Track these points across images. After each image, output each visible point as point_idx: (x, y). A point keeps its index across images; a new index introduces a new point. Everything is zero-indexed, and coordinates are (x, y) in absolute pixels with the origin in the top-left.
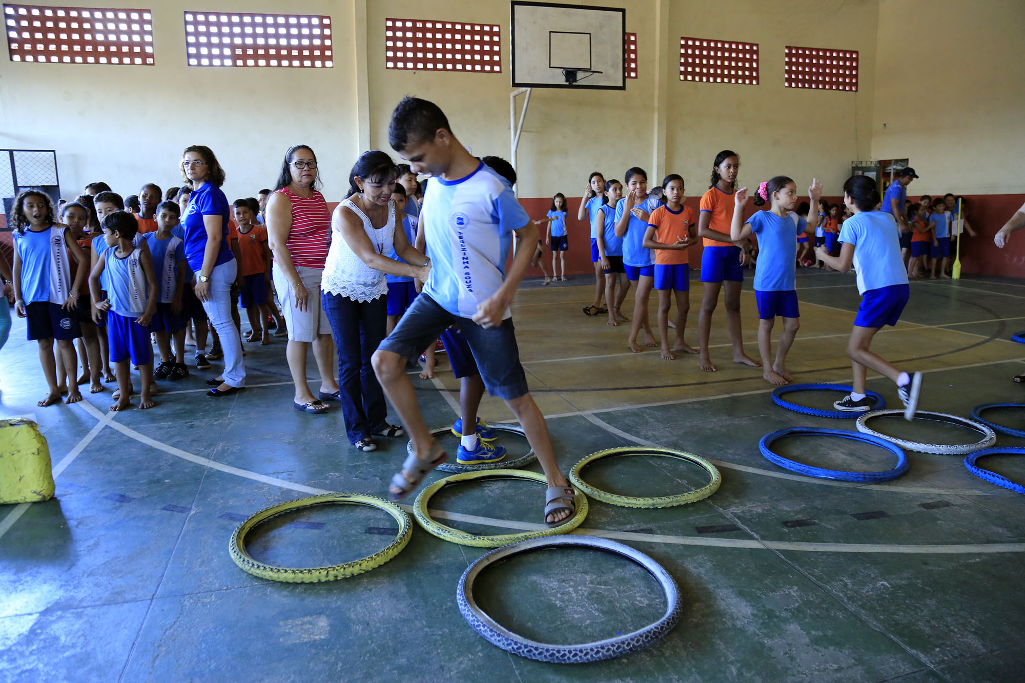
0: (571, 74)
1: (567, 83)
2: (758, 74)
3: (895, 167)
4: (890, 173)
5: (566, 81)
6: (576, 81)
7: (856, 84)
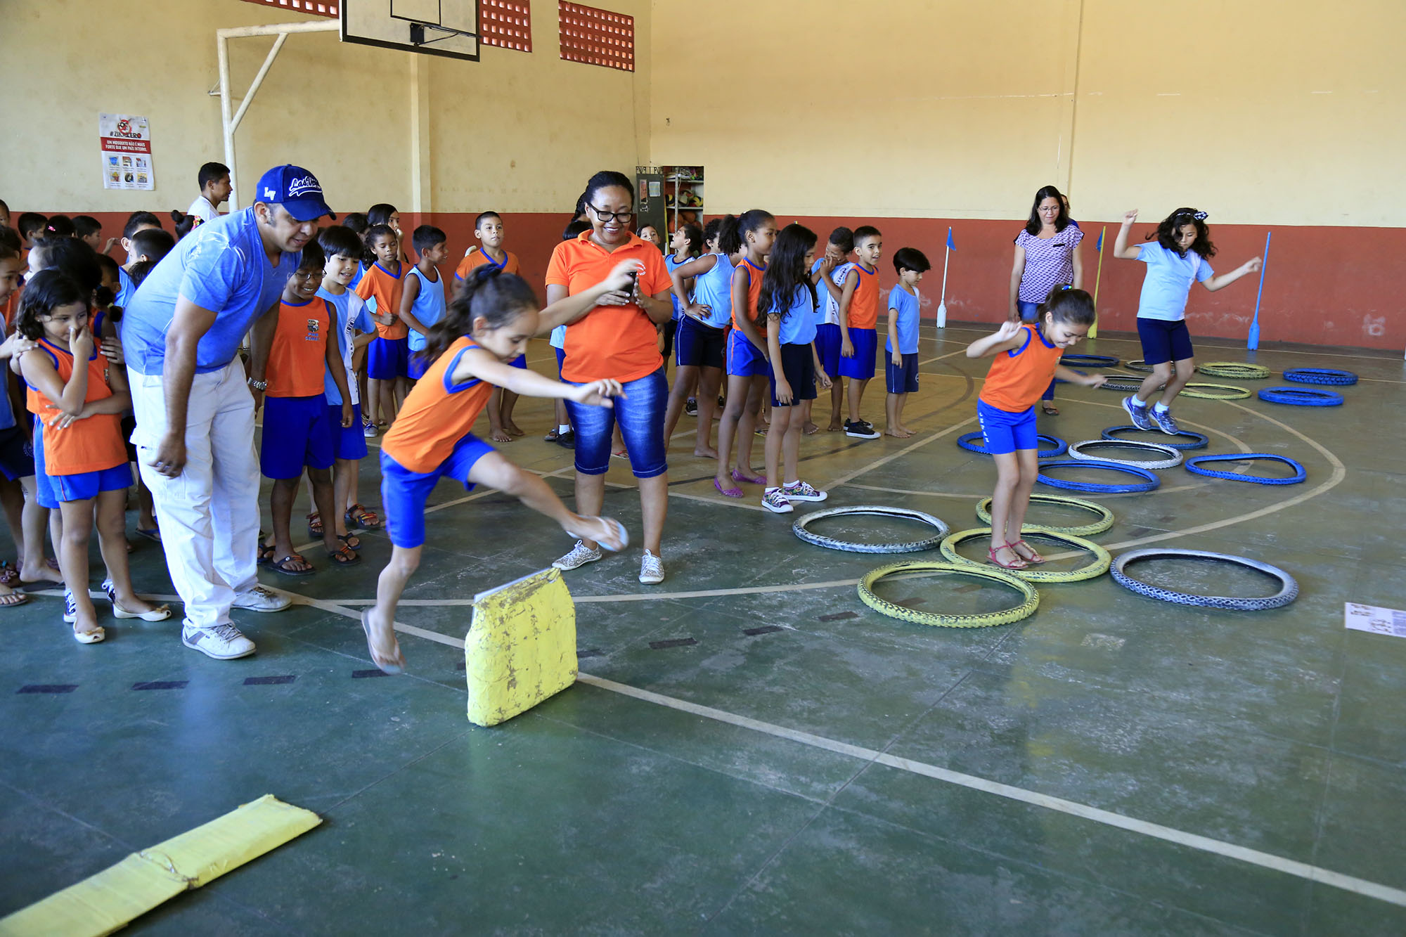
0: (417, 30)
1: (412, 44)
2: (529, 36)
3: (679, 175)
4: (674, 183)
5: (411, 41)
6: (423, 42)
7: (632, 62)
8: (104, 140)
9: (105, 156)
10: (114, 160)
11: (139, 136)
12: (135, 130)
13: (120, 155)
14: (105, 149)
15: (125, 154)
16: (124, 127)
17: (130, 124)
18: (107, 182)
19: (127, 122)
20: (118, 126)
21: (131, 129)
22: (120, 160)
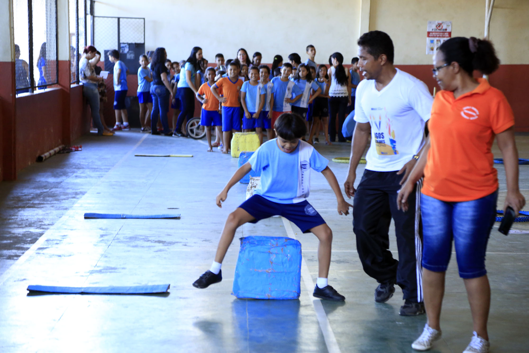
8: (429, 33)
9: (428, 40)
10: (432, 42)
11: (446, 30)
12: (444, 27)
13: (435, 39)
14: (428, 36)
15: (438, 38)
16: (439, 26)
17: (442, 25)
18: (427, 51)
19: (441, 24)
20: (436, 26)
21: (442, 27)
22: (435, 42)
